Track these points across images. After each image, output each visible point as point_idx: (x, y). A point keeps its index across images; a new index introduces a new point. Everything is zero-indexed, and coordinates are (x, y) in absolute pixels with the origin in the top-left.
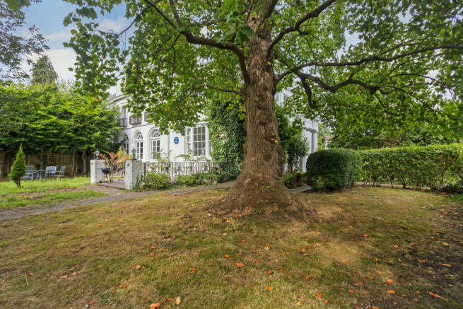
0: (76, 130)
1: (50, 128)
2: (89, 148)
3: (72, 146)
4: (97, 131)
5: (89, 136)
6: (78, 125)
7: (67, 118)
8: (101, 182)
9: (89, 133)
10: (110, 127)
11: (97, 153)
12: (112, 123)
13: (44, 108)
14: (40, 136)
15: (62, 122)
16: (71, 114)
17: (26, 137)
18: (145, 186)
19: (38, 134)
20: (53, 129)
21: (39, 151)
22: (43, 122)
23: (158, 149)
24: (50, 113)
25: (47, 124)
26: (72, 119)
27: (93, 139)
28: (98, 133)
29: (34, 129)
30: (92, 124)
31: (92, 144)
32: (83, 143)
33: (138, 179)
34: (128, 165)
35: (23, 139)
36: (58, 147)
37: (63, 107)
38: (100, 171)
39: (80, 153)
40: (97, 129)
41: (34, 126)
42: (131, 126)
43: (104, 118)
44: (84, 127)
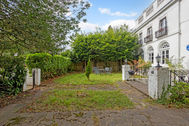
0: (117, 49)
1: (107, 49)
2: (123, 58)
3: (116, 57)
4: (127, 49)
5: (123, 52)
6: (118, 46)
7: (113, 44)
8: (128, 80)
9: (123, 50)
10: (133, 46)
11: (126, 61)
12: (134, 44)
13: (104, 40)
14: (103, 53)
15: (111, 46)
16: (115, 41)
17: (99, 54)
18: (172, 98)
19: (102, 52)
20: (108, 50)
21: (104, 60)
22: (104, 46)
23: (167, 56)
24: (106, 42)
25: (105, 48)
26: (115, 44)
27: (125, 53)
28: (127, 50)
29: (101, 50)
30: (124, 45)
31: (125, 56)
32: (120, 55)
33: (164, 89)
34: (152, 72)
35: (98, 55)
36: (110, 58)
37: (112, 38)
38: (128, 73)
39: (119, 61)
40: (127, 48)
41: (101, 49)
42: (145, 44)
43: (130, 41)
44: (121, 47)
